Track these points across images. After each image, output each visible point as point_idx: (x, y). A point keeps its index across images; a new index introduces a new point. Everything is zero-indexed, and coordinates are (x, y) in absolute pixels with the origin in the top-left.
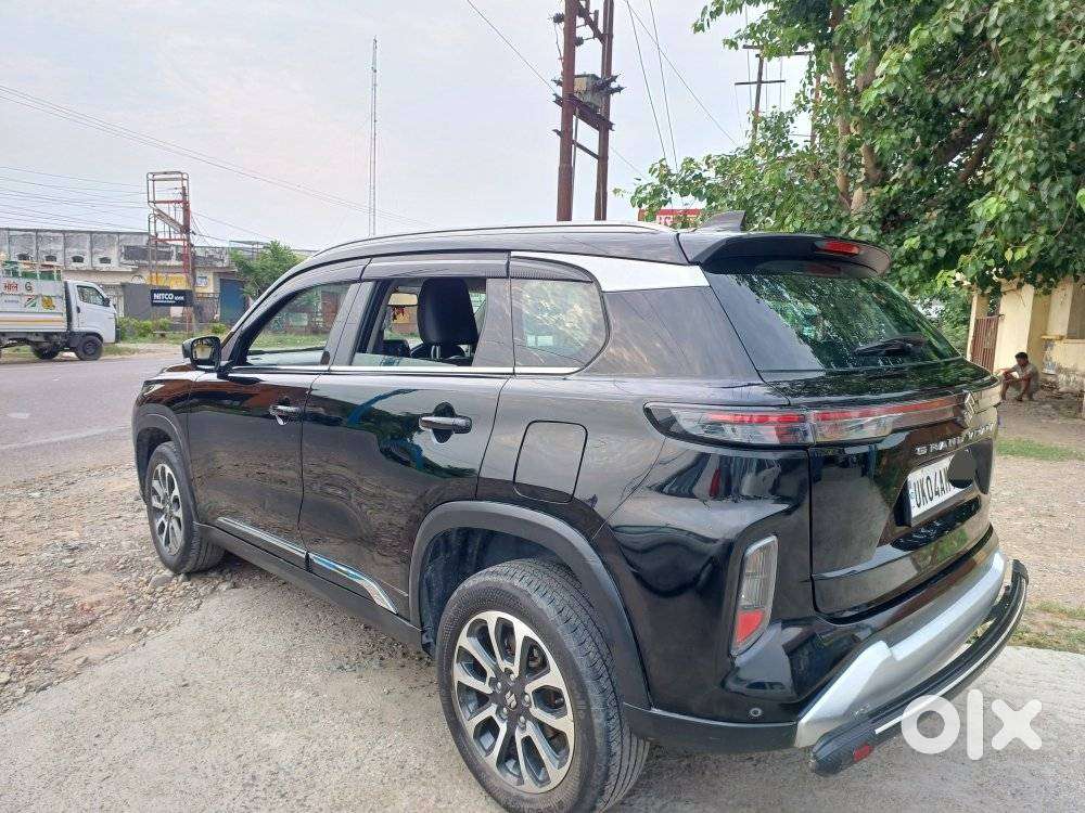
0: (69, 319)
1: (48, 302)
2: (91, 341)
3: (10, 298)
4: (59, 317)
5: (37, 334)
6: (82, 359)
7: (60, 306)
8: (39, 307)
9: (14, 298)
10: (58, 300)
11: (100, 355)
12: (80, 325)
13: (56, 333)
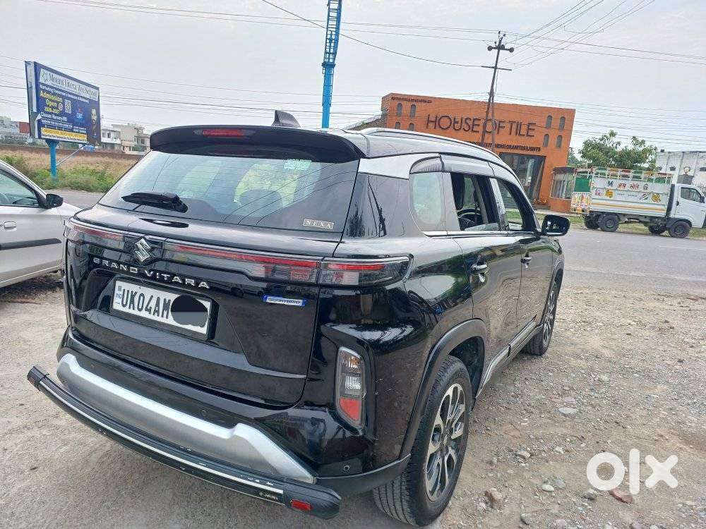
0: (669, 209)
1: (656, 197)
2: (681, 225)
3: (632, 193)
4: (663, 207)
5: (646, 217)
6: (672, 237)
7: (665, 200)
8: (650, 200)
9: (634, 194)
10: (664, 196)
11: (687, 234)
12: (676, 213)
13: (657, 217)
